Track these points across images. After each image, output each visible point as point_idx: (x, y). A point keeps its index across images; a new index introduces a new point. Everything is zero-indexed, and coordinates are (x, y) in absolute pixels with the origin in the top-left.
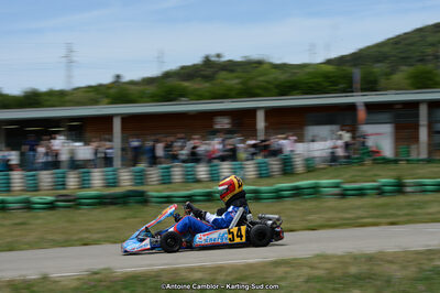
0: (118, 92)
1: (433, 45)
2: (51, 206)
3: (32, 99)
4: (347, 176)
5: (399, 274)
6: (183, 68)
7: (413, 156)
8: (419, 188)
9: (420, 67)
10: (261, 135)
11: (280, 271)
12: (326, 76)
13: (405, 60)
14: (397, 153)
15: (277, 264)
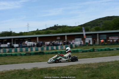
0: (38, 32)
1: (99, 22)
2: (25, 55)
3: (21, 34)
4: (83, 48)
5: (94, 67)
6: (50, 27)
7: (96, 44)
8: (97, 50)
9: (97, 27)
10: (66, 40)
11: (71, 67)
12: (79, 29)
13: (94, 26)
14: (93, 44)
15: (70, 66)
